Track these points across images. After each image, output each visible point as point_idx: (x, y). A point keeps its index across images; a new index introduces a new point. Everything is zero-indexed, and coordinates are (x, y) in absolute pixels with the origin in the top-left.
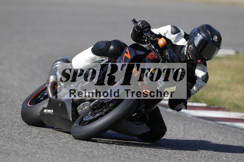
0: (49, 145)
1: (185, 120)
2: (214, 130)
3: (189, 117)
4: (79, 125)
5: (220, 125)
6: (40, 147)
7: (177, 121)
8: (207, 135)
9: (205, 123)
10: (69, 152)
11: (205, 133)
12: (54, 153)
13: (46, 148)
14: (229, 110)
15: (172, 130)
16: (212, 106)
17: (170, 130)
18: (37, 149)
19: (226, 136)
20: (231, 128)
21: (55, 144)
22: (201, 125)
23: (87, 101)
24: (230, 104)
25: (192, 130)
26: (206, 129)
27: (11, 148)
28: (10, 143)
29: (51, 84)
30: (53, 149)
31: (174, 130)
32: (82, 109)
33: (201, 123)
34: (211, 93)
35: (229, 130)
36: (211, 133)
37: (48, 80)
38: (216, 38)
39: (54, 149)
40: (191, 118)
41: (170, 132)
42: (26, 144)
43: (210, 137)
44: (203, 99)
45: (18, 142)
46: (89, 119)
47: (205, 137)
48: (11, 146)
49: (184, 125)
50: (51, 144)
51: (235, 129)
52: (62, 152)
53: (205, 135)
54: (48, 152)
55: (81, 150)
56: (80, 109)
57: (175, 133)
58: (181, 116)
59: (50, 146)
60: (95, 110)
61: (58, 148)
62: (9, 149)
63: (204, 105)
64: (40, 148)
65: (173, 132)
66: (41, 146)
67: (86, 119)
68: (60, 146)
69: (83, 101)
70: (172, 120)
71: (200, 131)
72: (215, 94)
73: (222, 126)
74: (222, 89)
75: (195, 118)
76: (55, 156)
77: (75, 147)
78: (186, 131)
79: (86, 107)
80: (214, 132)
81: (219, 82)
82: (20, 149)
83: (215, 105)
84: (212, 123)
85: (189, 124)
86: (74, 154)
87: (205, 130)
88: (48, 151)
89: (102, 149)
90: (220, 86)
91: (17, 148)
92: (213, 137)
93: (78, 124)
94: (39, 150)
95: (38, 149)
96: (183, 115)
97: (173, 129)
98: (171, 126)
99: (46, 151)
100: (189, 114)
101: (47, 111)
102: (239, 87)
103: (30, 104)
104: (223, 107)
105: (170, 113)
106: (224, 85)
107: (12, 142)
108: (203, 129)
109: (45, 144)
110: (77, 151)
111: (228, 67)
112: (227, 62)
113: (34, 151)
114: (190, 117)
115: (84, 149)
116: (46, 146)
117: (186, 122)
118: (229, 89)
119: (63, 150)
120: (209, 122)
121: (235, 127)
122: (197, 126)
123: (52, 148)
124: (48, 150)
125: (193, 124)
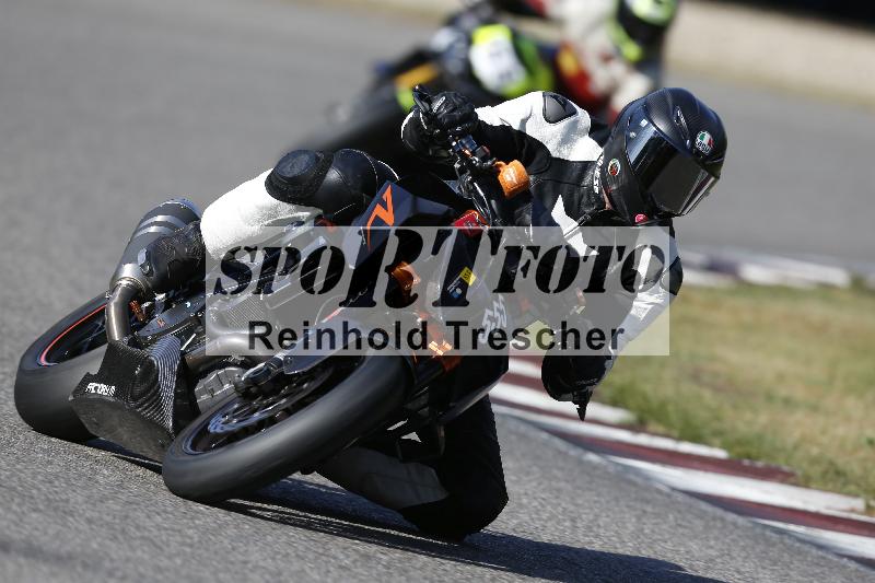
0: (150, 531)
1: (648, 502)
2: (744, 548)
3: (659, 492)
4: (193, 447)
5: (768, 533)
6: (120, 537)
7: (617, 499)
8: (718, 560)
9: (714, 519)
10: (220, 566)
11: (713, 553)
12: (165, 563)
13: (138, 542)
14: (804, 482)
15: (595, 529)
16: (746, 462)
17: (589, 528)
18: (108, 542)
19: (787, 575)
20: (806, 548)
21: (173, 530)
22: (699, 524)
23: (235, 365)
24: (814, 461)
25: (667, 536)
26: (716, 539)
27: (17, 525)
28: (14, 507)
29: (121, 295)
30: (165, 548)
31: (602, 531)
32: (213, 391)
33: (702, 515)
34: (748, 416)
35: (800, 553)
36: (732, 558)
37: (115, 277)
38: (704, 139)
39: (168, 546)
40: (669, 496)
41: (588, 536)
42: (71, 519)
43: (729, 570)
44: (718, 433)
45: (41, 507)
46: (227, 428)
47: (709, 567)
48: (14, 517)
49: (639, 518)
50: (159, 527)
51: (820, 553)
52: (194, 561)
53: (712, 560)
54: (146, 557)
55: (261, 564)
56: (205, 391)
57: (606, 540)
58: (634, 484)
59: (156, 537)
60: (254, 397)
61: (183, 544)
62: (8, 527)
63: (721, 454)
64: (116, 538)
65: (597, 536)
66: (123, 531)
67: (216, 426)
68: (191, 538)
69: (219, 362)
70: (599, 495)
71: (694, 546)
72: (763, 419)
73: (775, 537)
74: (788, 402)
75: (680, 497)
76: (167, 574)
77: (241, 550)
78: (646, 540)
79: (227, 386)
80: (743, 554)
81: (781, 377)
82: (46, 533)
83: (757, 458)
84: (741, 520)
85: (657, 515)
86: (236, 573)
87: (712, 543)
88: (144, 552)
89: (341, 567)
90: (783, 392)
91: (37, 529)
92: (739, 572)
93: (190, 443)
94: (114, 545)
95: (111, 540)
96: (639, 480)
97: (599, 526)
98: (591, 517)
99: (139, 553)
100: (660, 482)
101: (96, 388)
102: (851, 403)
103: (47, 359)
104: (786, 468)
105: (595, 467)
106: (800, 393)
107: (19, 505)
108: (707, 539)
109: (138, 527)
110: (250, 566)
111: (821, 329)
112: (817, 311)
113: (95, 546)
114: (666, 490)
115: (273, 559)
116: (138, 534)
117: (649, 509)
118: (814, 409)
119: (199, 555)
120: (731, 517)
121: (821, 547)
122: (685, 527)
123: (159, 543)
124: (146, 548)
125: (671, 517)
